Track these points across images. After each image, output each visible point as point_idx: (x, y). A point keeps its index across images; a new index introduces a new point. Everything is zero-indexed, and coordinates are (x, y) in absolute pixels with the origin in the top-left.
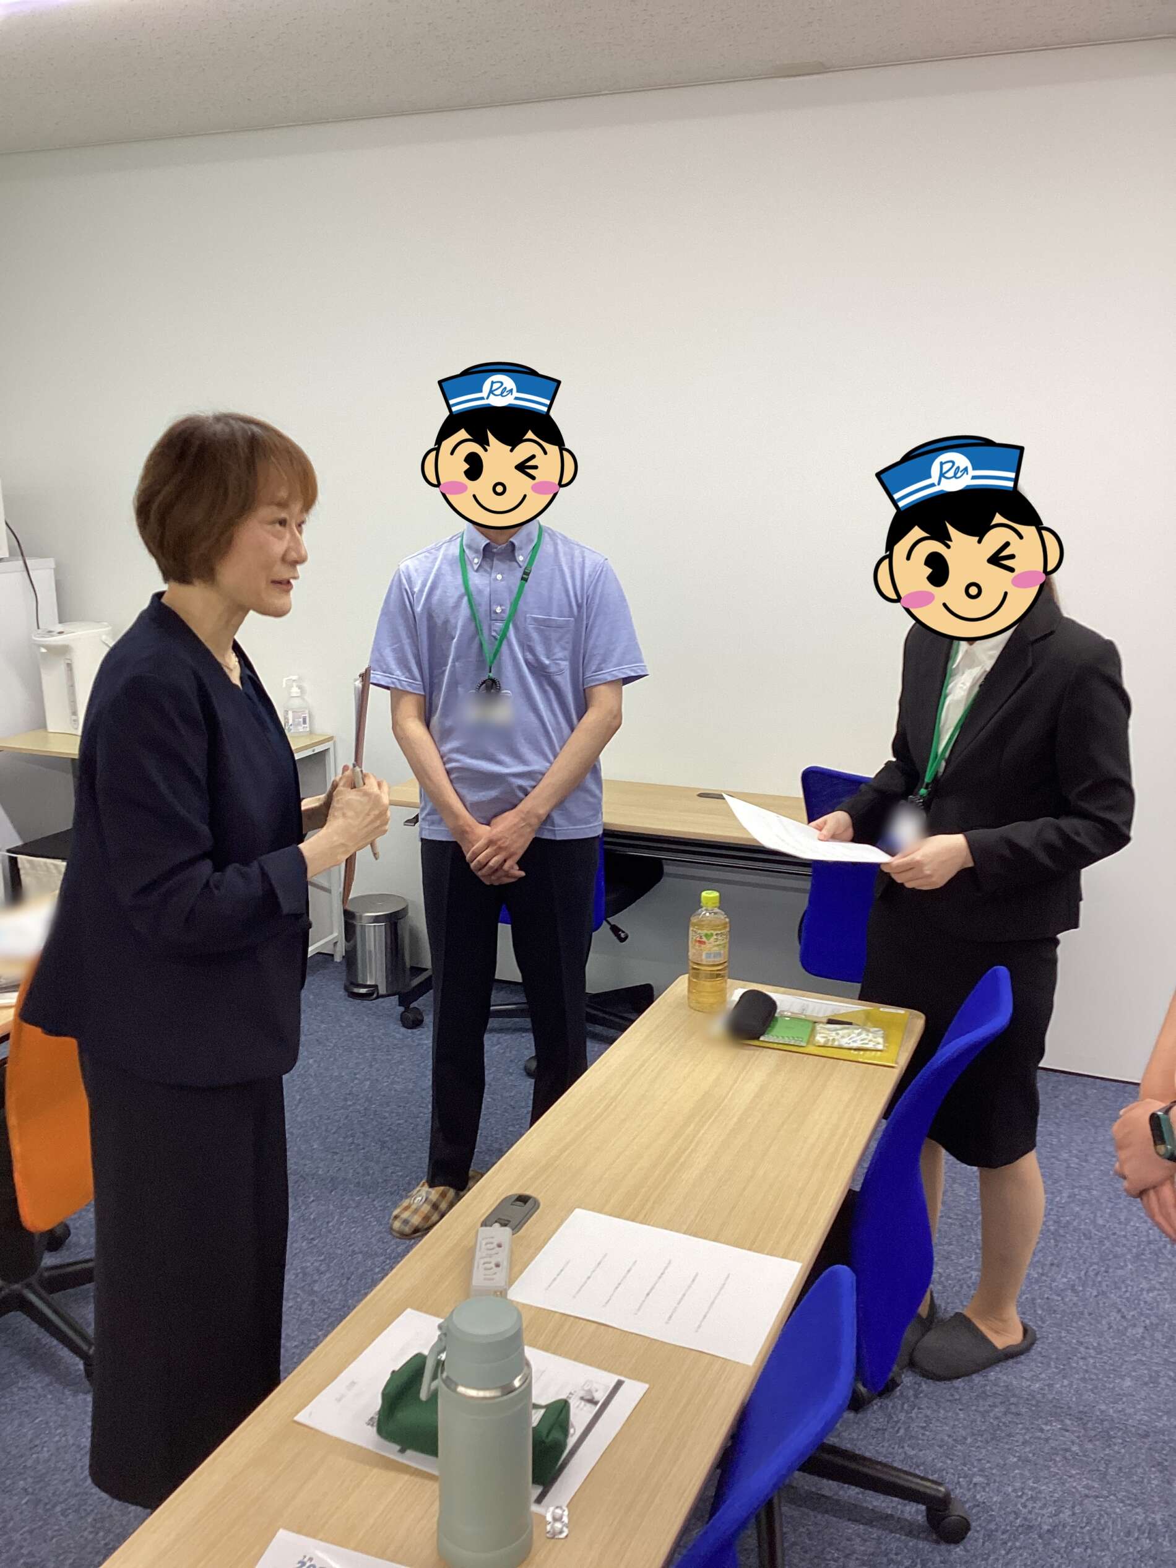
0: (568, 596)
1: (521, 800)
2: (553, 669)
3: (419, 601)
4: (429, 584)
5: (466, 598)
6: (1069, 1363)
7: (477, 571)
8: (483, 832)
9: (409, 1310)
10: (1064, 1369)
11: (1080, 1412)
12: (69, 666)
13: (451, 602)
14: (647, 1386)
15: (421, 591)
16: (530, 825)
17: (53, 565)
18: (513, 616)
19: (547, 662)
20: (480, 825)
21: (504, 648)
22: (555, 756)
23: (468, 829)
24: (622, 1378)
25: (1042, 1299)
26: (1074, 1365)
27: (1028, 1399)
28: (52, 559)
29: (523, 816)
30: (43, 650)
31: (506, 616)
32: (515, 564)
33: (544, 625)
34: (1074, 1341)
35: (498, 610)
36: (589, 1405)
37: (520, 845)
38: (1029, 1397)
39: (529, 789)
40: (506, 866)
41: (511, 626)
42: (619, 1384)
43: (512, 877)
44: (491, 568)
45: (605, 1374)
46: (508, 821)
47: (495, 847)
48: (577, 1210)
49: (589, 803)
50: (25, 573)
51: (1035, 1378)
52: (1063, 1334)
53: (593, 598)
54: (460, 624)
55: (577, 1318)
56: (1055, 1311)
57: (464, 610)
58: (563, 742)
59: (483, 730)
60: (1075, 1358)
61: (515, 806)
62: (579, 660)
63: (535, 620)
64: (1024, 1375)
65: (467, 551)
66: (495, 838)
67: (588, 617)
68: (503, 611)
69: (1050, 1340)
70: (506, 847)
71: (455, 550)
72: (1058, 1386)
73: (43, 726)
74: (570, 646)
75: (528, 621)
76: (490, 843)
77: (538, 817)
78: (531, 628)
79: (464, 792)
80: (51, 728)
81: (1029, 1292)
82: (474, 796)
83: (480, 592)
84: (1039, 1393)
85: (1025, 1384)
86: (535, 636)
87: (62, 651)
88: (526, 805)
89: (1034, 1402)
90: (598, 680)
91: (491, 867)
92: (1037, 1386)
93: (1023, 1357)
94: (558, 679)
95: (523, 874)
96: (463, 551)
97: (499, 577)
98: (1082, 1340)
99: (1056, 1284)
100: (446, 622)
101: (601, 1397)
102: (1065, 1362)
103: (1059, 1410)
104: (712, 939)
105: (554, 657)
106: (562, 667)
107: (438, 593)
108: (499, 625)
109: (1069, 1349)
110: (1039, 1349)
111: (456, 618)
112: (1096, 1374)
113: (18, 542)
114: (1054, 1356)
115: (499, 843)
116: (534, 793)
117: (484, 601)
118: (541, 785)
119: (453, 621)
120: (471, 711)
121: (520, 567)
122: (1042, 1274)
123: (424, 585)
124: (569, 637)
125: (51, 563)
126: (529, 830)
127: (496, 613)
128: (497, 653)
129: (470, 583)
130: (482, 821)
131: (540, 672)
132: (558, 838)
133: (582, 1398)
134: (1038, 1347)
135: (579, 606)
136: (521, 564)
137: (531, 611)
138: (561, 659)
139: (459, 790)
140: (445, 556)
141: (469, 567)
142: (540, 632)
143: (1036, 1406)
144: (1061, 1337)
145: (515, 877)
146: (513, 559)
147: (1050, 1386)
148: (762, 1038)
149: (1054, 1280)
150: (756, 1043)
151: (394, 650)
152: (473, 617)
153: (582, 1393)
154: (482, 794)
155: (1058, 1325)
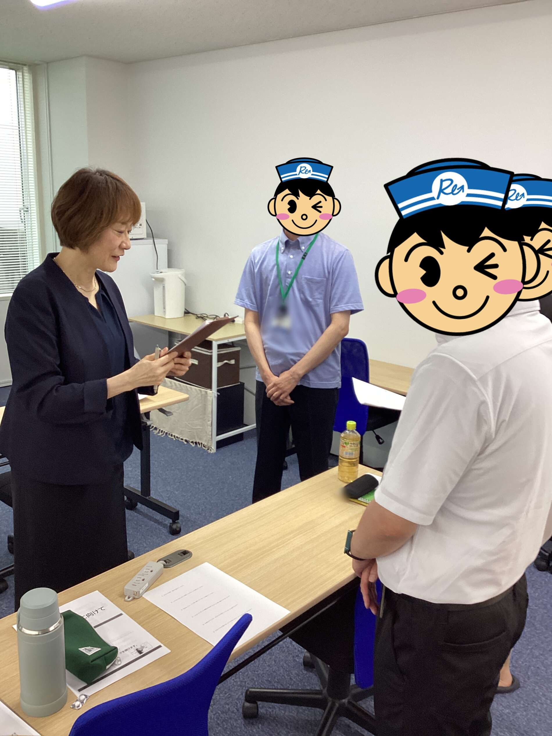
0: (324, 268)
1: (292, 366)
2: (313, 303)
3: (256, 267)
4: (262, 259)
5: (276, 267)
6: (532, 704)
7: (283, 253)
8: (274, 379)
9: (97, 591)
10: (527, 706)
11: (525, 731)
12: (164, 287)
13: (270, 268)
14: (170, 651)
15: (258, 262)
16: (294, 378)
17: (167, 243)
18: (296, 276)
19: (310, 299)
20: (274, 376)
21: (291, 292)
22: (312, 346)
23: (267, 377)
24: (162, 645)
25: (534, 667)
26: (535, 706)
27: (498, 716)
28: (167, 240)
29: (291, 374)
30: (153, 279)
31: (292, 276)
32: (300, 250)
33: (310, 281)
34: (541, 693)
35: (289, 272)
36: (138, 653)
37: (290, 387)
38: (499, 716)
39: (297, 361)
40: (281, 397)
41: (295, 281)
42: (160, 647)
43: (286, 403)
44: (289, 252)
45: (157, 641)
46: (286, 375)
47: (276, 387)
48: (206, 563)
49: (330, 371)
50: (154, 245)
51: (508, 707)
52: (537, 688)
53: (336, 269)
54: (272, 279)
55: (165, 612)
56: (538, 675)
57: (274, 272)
58: (317, 339)
59: (279, 330)
60: (537, 702)
61: (289, 369)
62: (328, 300)
63: (306, 278)
64: (503, 704)
65: (280, 243)
66: (276, 383)
67: (332, 279)
68: (291, 273)
69: (528, 689)
70: (282, 388)
71: (275, 243)
72: (518, 714)
73: (153, 313)
74: (323, 293)
75: (303, 279)
76: (275, 385)
77: (298, 375)
78: (304, 282)
79: (269, 359)
80: (156, 314)
81: (529, 662)
82: (273, 363)
83: (282, 263)
84: (506, 715)
85: (501, 708)
86: (305, 286)
87: (161, 281)
88: (293, 369)
89: (500, 719)
90: (335, 310)
91: (274, 397)
92: (507, 711)
93: (507, 694)
94: (316, 309)
95: (293, 402)
96: (278, 243)
97: (291, 257)
98: (546, 694)
99: (547, 661)
100: (267, 277)
101: (145, 651)
102: (530, 703)
103: (512, 727)
104: (348, 446)
105: (314, 298)
106: (318, 303)
107: (265, 263)
108: (289, 280)
109: (536, 696)
110: (518, 693)
111: (271, 276)
112: (544, 714)
113: (152, 231)
114: (525, 698)
115: (278, 386)
116: (299, 363)
117: (283, 268)
118: (302, 360)
119: (269, 276)
120: (274, 322)
121: (303, 252)
122: (542, 655)
123: (260, 259)
124: (323, 288)
125: (166, 241)
126: (293, 381)
127: (288, 274)
128: (287, 293)
129: (279, 259)
130: (276, 374)
131: (307, 304)
132: (311, 387)
133: (137, 650)
134: (518, 692)
135: (329, 273)
136: (303, 250)
137: (304, 275)
138: (319, 299)
139: (268, 358)
140: (271, 247)
141: (279, 251)
142: (308, 285)
143: (501, 721)
144: (534, 689)
145: (288, 403)
146: (299, 248)
147: (514, 713)
148: (359, 499)
149: (546, 659)
150: (356, 501)
151: (246, 290)
152: (278, 276)
153: (139, 647)
154: (276, 361)
155: (536, 683)
